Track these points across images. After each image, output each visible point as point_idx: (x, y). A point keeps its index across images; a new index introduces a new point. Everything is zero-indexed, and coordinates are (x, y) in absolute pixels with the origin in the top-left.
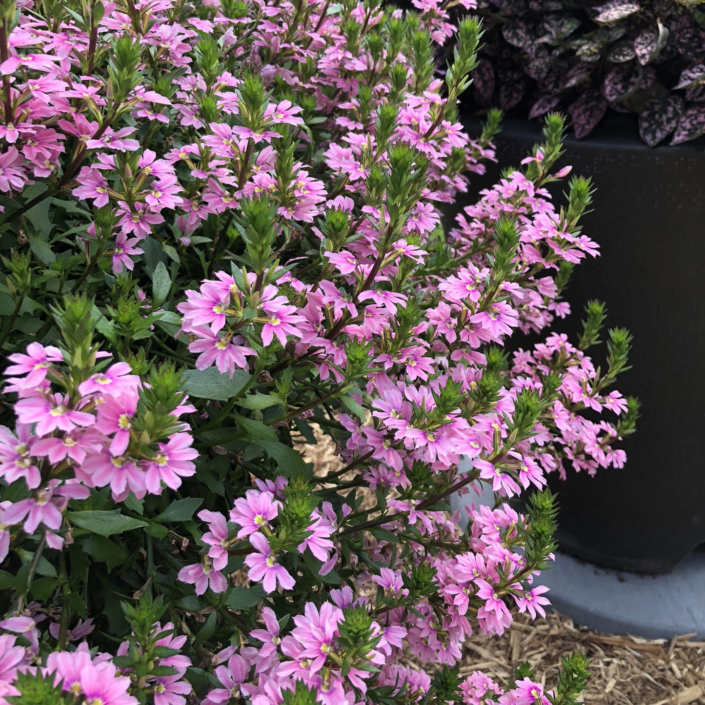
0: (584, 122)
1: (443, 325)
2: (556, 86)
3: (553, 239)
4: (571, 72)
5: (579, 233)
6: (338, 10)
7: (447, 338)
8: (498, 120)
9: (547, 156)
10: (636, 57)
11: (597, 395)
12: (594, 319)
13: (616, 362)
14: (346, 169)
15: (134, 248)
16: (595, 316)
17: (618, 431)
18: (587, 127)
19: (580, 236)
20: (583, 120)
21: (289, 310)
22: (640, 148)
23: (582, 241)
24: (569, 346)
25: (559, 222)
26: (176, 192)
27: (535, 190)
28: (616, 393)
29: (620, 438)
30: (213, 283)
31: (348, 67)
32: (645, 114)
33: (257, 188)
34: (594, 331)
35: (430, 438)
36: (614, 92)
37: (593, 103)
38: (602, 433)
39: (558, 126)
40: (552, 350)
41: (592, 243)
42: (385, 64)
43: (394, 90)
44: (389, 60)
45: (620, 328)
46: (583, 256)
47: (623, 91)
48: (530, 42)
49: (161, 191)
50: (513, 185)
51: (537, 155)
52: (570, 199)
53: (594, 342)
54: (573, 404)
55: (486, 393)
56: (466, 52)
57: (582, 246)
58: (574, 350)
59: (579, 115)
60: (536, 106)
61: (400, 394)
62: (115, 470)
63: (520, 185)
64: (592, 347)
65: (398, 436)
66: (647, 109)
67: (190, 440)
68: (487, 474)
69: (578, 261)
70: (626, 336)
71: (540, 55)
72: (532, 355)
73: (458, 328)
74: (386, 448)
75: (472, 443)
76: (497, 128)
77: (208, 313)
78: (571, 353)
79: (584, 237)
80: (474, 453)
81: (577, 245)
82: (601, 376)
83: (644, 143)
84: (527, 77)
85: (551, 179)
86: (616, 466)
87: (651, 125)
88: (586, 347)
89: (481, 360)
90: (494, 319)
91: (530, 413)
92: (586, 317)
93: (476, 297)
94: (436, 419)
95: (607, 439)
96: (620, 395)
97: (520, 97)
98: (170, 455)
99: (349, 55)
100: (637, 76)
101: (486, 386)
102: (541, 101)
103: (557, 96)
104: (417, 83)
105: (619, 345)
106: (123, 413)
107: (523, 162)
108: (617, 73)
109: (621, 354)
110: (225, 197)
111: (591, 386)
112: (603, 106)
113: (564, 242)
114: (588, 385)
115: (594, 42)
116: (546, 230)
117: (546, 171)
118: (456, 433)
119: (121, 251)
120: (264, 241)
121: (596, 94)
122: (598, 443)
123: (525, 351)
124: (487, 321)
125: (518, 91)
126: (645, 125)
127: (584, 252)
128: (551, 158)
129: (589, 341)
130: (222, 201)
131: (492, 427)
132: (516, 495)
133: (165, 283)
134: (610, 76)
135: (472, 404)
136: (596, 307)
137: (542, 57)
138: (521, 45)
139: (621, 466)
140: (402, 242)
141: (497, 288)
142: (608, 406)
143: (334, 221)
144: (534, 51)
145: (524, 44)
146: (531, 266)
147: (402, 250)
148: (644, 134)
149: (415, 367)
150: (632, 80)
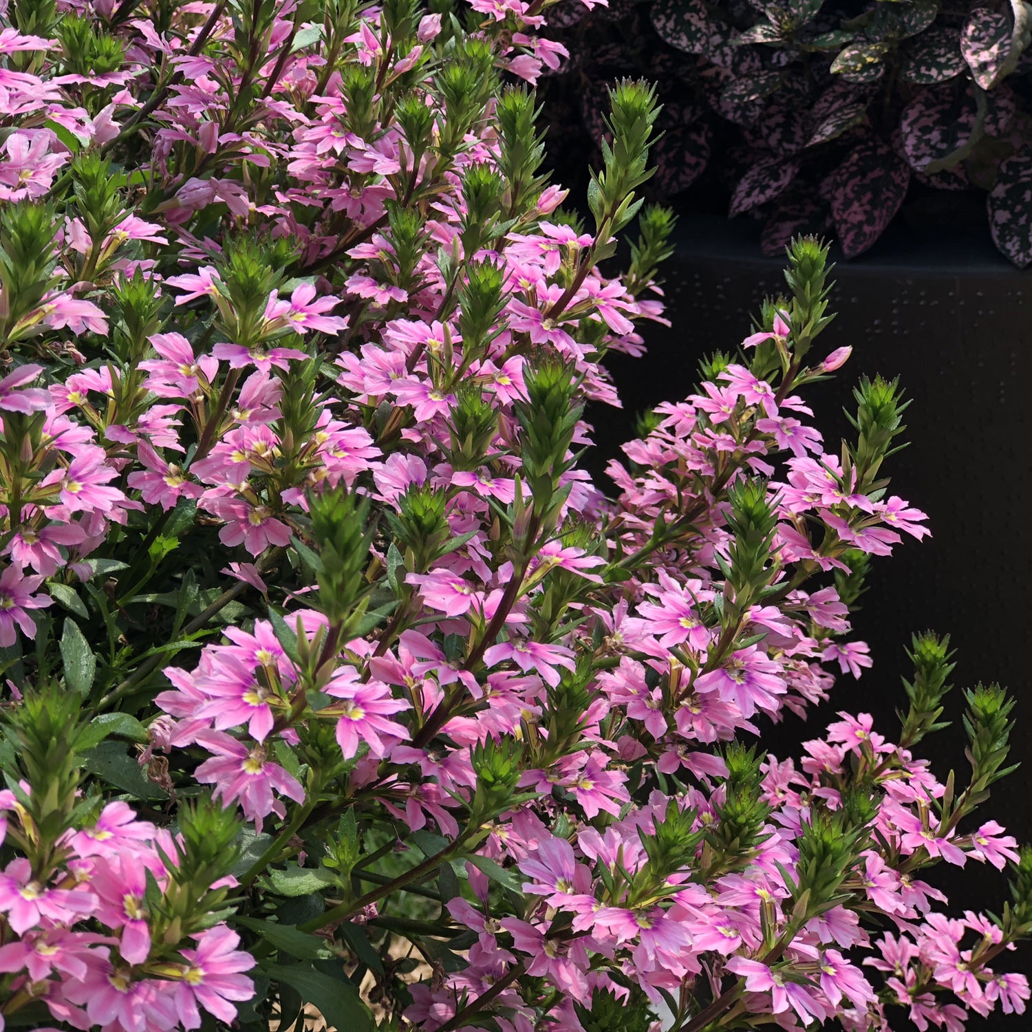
0: (860, 217)
1: (637, 704)
2: (788, 136)
3: (831, 509)
4: (821, 105)
5: (883, 492)
6: (315, 38)
7: (649, 727)
8: (666, 231)
9: (796, 328)
10: (968, 70)
11: (952, 833)
12: (929, 673)
13: (985, 757)
14: (404, 398)
15: (34, 595)
16: (931, 666)
17: (1006, 930)
18: (867, 229)
19: (885, 498)
20: (856, 214)
21: (374, 691)
22: (995, 270)
23: (891, 509)
24: (878, 739)
25: (840, 472)
26: (108, 480)
27: (778, 400)
28: (992, 827)
29: (1011, 946)
30: (224, 649)
31: (355, 167)
32: (1000, 191)
33: (235, 453)
34: (933, 702)
35: (643, 923)
36: (924, 148)
37: (878, 173)
38: (970, 939)
39: (814, 264)
40: (842, 752)
41: (912, 511)
42: (438, 156)
43: (474, 221)
44: (447, 150)
45: (986, 685)
46: (897, 539)
47: (944, 146)
48: (717, 39)
49: (79, 479)
50: (731, 394)
51: (776, 327)
52: (859, 424)
53: (932, 726)
54: (904, 857)
55: (737, 830)
56: (628, 150)
57: (893, 519)
58: (890, 748)
59: (847, 204)
60: (744, 185)
61: (568, 848)
62: (120, 996)
63: (747, 394)
64: (930, 736)
65: (578, 925)
66: (1004, 179)
67: (234, 939)
68: (758, 983)
69: (887, 551)
70: (1001, 700)
71: (744, 67)
72: (798, 767)
73: (667, 706)
74: (551, 956)
75: (721, 929)
76: (663, 250)
77: (236, 706)
78: (885, 755)
79: (894, 499)
80: (729, 945)
81: (883, 519)
82: (958, 793)
83: (1004, 259)
84: (716, 120)
85: (810, 376)
86: (1008, 1009)
87: (1016, 217)
88: (918, 738)
89: (716, 768)
90: (740, 682)
91: (830, 857)
92: (910, 670)
93: (702, 642)
94: (649, 886)
95: (981, 951)
96: (1001, 830)
97: (703, 163)
98: (205, 965)
99: (358, 143)
100: (974, 110)
101: (737, 815)
102: (753, 173)
103: (789, 159)
104: (514, 197)
105: (989, 720)
106: (128, 892)
107: (748, 342)
108: (928, 105)
109: (995, 739)
110: (170, 475)
111: (938, 817)
112: (900, 178)
113: (855, 512)
114: (931, 815)
115: (869, 41)
116: (818, 491)
117: (797, 360)
118: (688, 912)
119: (11, 604)
120: (347, 566)
121: (882, 151)
122: (962, 961)
123: (781, 759)
124: (727, 688)
125: (696, 150)
126: (1002, 216)
127: (899, 531)
128: (806, 332)
129: (922, 725)
130: (165, 486)
131: (756, 896)
132: (817, 1020)
133: (84, 662)
134: (913, 114)
135: (709, 856)
136: (931, 648)
137: (748, 75)
138: (698, 48)
139: (1021, 1010)
140: (553, 546)
141: (740, 619)
142: (978, 854)
143: (420, 513)
144: (729, 59)
145: (705, 48)
146: (791, 569)
147: (556, 560)
148: (1002, 238)
149: (592, 792)
150: (963, 119)
